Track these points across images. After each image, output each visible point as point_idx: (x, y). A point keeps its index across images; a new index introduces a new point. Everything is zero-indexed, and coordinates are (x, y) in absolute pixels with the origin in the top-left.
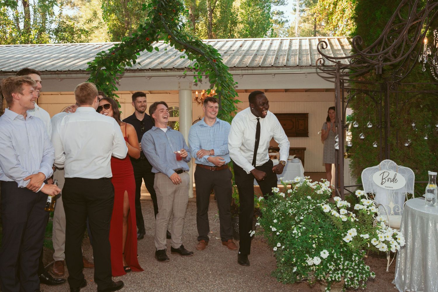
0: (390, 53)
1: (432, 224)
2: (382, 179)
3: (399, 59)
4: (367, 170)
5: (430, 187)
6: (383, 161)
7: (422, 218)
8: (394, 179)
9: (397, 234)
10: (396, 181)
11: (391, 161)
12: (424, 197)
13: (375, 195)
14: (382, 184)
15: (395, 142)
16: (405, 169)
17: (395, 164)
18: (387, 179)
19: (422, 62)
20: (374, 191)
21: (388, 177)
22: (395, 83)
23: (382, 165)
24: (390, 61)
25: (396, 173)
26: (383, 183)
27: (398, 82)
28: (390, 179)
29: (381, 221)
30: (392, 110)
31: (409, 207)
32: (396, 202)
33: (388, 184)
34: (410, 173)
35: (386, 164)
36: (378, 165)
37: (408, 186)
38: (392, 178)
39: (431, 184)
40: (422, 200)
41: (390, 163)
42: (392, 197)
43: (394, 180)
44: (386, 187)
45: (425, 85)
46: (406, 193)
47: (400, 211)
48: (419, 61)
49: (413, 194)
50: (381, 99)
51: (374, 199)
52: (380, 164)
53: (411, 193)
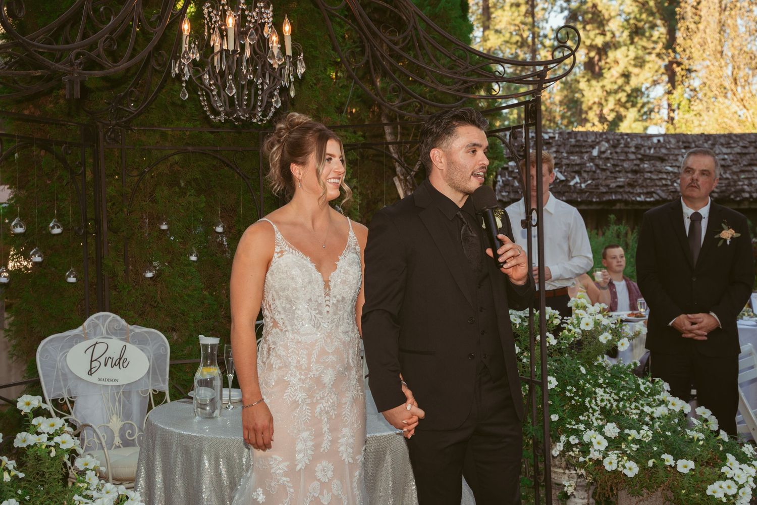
0: (100, 48)
1: (209, 461)
2: (92, 361)
3: (123, 65)
4: (51, 341)
5: (205, 373)
6: (92, 317)
7: (186, 451)
8: (120, 359)
9: (127, 498)
10: (125, 365)
11: (113, 315)
12: (192, 398)
13: (72, 403)
14: (90, 373)
15: (120, 269)
16: (145, 332)
17: (123, 322)
18: (102, 360)
19: (179, 76)
20: (69, 392)
21: (107, 355)
22: (117, 124)
23: (89, 326)
24: (102, 68)
25: (124, 343)
26: (93, 370)
27: (126, 122)
28: (110, 361)
29: (87, 469)
30: (110, 190)
31: (156, 426)
32: (127, 415)
33: (106, 372)
34: (160, 341)
35: (100, 322)
36: (81, 328)
37: (154, 373)
38: (116, 357)
39: (206, 365)
40: (188, 406)
41: (110, 322)
42: (117, 404)
43: (120, 362)
44: (100, 380)
45: (188, 133)
46: (151, 391)
47: (136, 436)
48: (173, 75)
49: (167, 393)
50: (83, 164)
51: (70, 414)
52: (86, 324)
53: (162, 390)
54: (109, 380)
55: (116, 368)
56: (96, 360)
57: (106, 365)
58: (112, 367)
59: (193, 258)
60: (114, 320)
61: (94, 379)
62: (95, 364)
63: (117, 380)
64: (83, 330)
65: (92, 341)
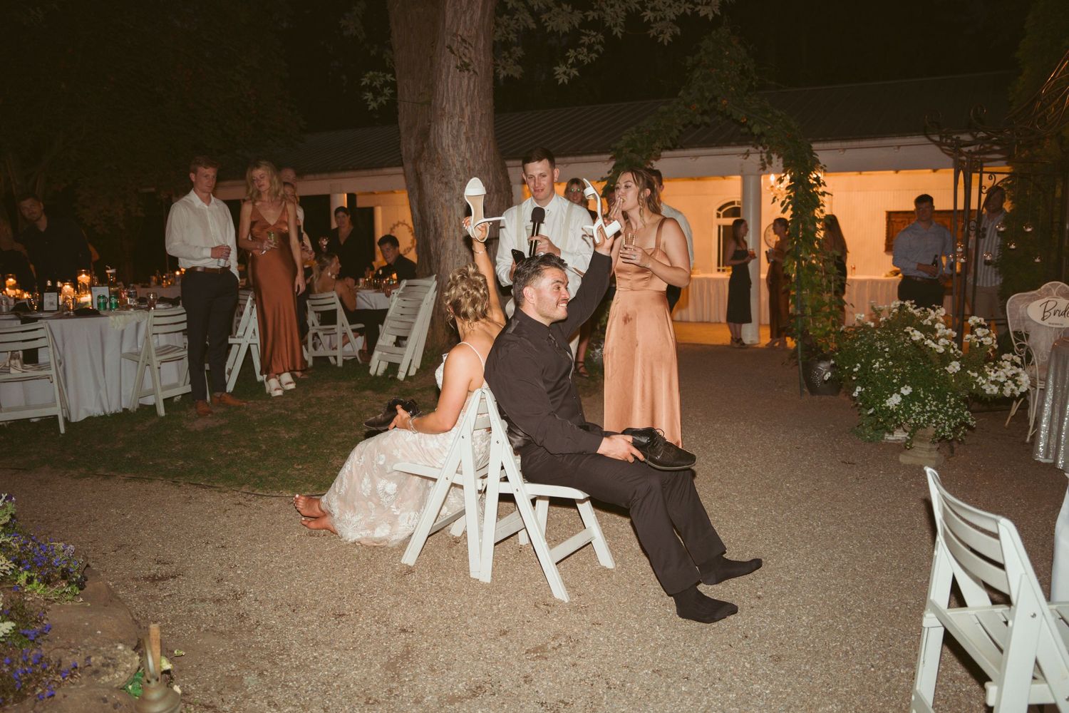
2: (1045, 312)
4: (1018, 296)
6: (1047, 284)
8: (1065, 311)
11: (1062, 284)
13: (1027, 336)
14: (1043, 319)
18: (1052, 311)
20: (1025, 328)
21: (1056, 308)
23: (1044, 290)
26: (1045, 318)
33: (1053, 319)
35: (1052, 287)
36: (1039, 290)
38: (1063, 309)
41: (1060, 287)
43: (1065, 313)
44: (1050, 323)
51: (1024, 341)
52: (1043, 287)
54: (1056, 324)
55: (1062, 317)
56: (1047, 312)
57: (1055, 314)
58: (1059, 316)
60: (1062, 287)
61: (1046, 323)
62: (1046, 314)
63: (1062, 325)
64: (1040, 292)
65: (1046, 299)
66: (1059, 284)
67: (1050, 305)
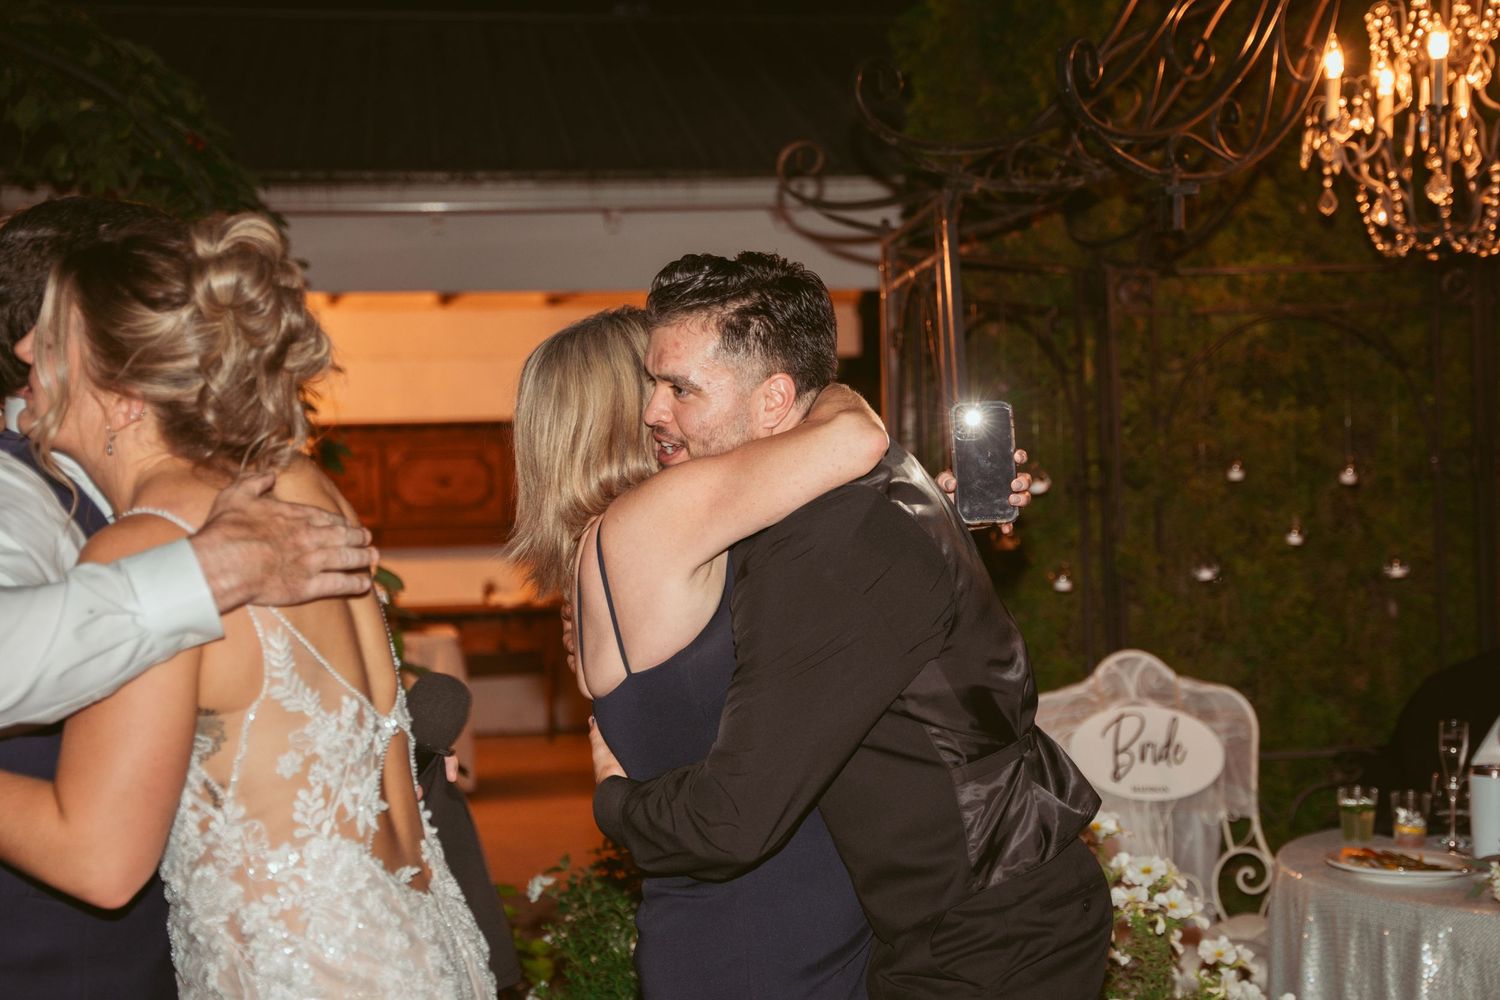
2: (1117, 753)
6: (1110, 663)
8: (1168, 746)
10: (1179, 756)
11: (1146, 659)
14: (1116, 777)
15: (1150, 564)
16: (1211, 693)
17: (1169, 674)
18: (1135, 749)
21: (1143, 739)
23: (1104, 678)
25: (1173, 714)
26: (1121, 771)
28: (1150, 750)
33: (1142, 773)
34: (1236, 711)
35: (1123, 671)
36: (1091, 681)
37: (1229, 779)
38: (1161, 741)
41: (1143, 670)
42: (1161, 840)
43: (1169, 751)
44: (1136, 789)
46: (1222, 816)
48: (1305, 164)
49: (1255, 818)
50: (1079, 349)
52: (1101, 671)
53: (1246, 814)
54: (1147, 789)
55: (1162, 764)
56: (1125, 750)
57: (1143, 757)
58: (1154, 763)
59: (1294, 539)
60: (1149, 669)
61: (1123, 789)
62: (1124, 758)
63: (1165, 790)
64: (1094, 690)
65: (1113, 712)
66: (1137, 661)
67: (1129, 727)
